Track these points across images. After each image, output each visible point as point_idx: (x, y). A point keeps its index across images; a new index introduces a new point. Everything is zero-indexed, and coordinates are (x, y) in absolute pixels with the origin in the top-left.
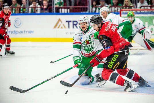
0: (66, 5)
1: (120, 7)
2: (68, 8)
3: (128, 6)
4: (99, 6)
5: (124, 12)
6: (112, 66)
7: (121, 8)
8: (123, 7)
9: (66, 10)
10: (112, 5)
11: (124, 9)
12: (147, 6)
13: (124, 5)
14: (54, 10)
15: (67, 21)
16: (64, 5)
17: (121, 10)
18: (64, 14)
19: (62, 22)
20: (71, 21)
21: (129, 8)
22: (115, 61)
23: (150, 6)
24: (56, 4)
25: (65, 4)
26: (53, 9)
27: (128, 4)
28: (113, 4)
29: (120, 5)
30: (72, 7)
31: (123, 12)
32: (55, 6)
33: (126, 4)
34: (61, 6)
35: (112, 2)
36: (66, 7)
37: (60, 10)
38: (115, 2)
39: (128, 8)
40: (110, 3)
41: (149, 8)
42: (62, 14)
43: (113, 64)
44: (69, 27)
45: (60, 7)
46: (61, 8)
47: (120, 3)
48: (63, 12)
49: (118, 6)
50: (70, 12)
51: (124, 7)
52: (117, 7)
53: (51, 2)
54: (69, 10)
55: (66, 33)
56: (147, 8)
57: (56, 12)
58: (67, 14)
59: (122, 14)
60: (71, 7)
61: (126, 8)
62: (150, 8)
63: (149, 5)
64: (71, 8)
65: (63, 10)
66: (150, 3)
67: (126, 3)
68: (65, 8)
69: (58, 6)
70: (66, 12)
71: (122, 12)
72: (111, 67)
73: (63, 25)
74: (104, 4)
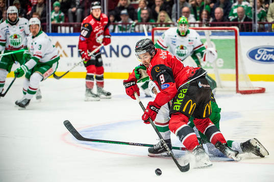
0: (68, 21)
1: (152, 24)
2: (70, 26)
3: (165, 22)
4: (120, 22)
5: (159, 31)
6: (179, 106)
7: (154, 26)
8: (156, 25)
9: (67, 28)
10: (140, 21)
11: (158, 28)
12: (194, 24)
13: (158, 22)
14: (49, 28)
15: (69, 46)
16: (65, 21)
17: (153, 30)
18: (65, 35)
19: (61, 47)
20: (75, 46)
21: (166, 26)
22: (183, 97)
23: (199, 24)
24: (52, 20)
25: (67, 19)
26: (47, 26)
27: (164, 20)
28: (142, 19)
29: (153, 21)
30: (78, 24)
31: (157, 32)
32: (51, 23)
33: (162, 20)
34: (61, 22)
35: (140, 16)
36: (67, 23)
37: (59, 28)
38: (145, 17)
39: (164, 25)
40: (137, 19)
41: (197, 26)
42: (62, 35)
43: (181, 104)
44: (72, 55)
45: (58, 23)
46: (61, 25)
47: (152, 18)
48: (63, 32)
49: (150, 23)
50: (74, 31)
51: (158, 24)
52: (148, 24)
53: (45, 16)
54: (72, 29)
55: (68, 65)
56: (194, 26)
57: (52, 31)
58: (70, 34)
59: (154, 35)
60: (76, 24)
61: (161, 26)
62: (200, 26)
63: (198, 22)
64: (76, 26)
65: (63, 28)
66: (198, 18)
67: (161, 18)
68: (66, 26)
69: (55, 22)
70: (68, 31)
71: (155, 31)
72: (178, 108)
73: (64, 52)
74: (127, 19)
